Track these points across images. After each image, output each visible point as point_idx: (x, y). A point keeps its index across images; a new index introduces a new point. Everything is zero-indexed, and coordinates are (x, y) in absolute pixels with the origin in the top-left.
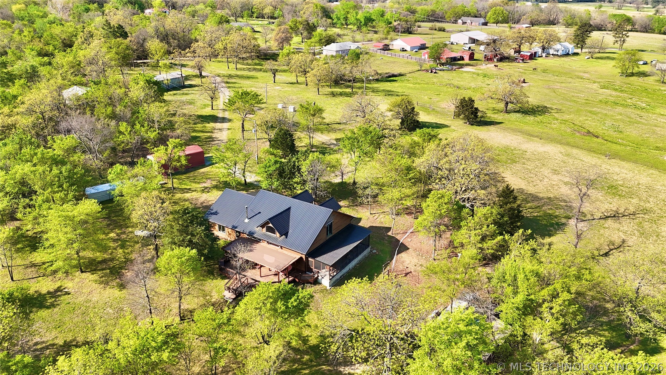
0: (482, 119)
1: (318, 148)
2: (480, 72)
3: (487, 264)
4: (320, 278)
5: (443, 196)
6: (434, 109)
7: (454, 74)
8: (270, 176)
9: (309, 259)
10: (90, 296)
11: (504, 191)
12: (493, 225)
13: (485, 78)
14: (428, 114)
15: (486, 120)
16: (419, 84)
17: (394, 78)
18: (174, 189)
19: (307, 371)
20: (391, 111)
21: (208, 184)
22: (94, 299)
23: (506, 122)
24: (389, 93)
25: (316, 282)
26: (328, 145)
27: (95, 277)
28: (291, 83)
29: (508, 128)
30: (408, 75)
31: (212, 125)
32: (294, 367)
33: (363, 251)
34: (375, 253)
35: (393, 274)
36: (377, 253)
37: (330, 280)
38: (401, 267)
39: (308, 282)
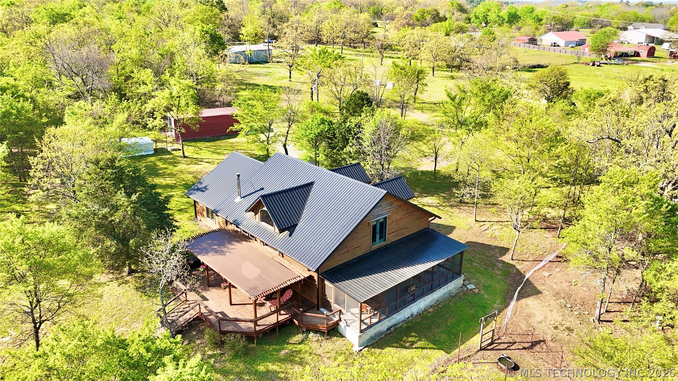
2: (665, 68)
4: (342, 324)
7: (625, 68)
9: (326, 283)
16: (575, 76)
20: (532, 86)
25: (333, 331)
33: (447, 282)
34: (471, 290)
35: (503, 339)
36: (477, 291)
37: (361, 331)
38: (524, 327)
39: (317, 331)
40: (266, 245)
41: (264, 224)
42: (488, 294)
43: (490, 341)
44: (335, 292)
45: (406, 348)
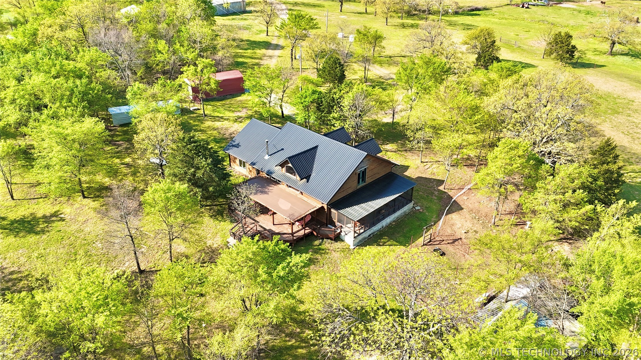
0: (579, 61)
1: (374, 82)
2: (582, 9)
3: (565, 239)
4: (343, 234)
5: (517, 147)
6: (519, 47)
7: (550, 10)
8: (307, 108)
9: (332, 210)
10: (85, 225)
11: (602, 148)
12: (581, 191)
13: (588, 15)
14: (512, 52)
15: (584, 61)
16: (506, 19)
17: (477, 12)
18: (205, 116)
19: (303, 351)
20: (466, 43)
21: (243, 114)
22: (87, 230)
23: (611, 66)
24: (468, 27)
25: (338, 238)
26: (386, 80)
27: (96, 204)
28: (359, 13)
29: (612, 73)
30: (494, 9)
31: (264, 51)
32: (290, 343)
33: (403, 206)
34: (418, 210)
35: (437, 239)
36: (421, 211)
37: (355, 237)
38: (449, 231)
39: (328, 238)
40: (290, 187)
41: (288, 174)
42: (428, 212)
43: (429, 240)
44: (338, 215)
45: (380, 245)
